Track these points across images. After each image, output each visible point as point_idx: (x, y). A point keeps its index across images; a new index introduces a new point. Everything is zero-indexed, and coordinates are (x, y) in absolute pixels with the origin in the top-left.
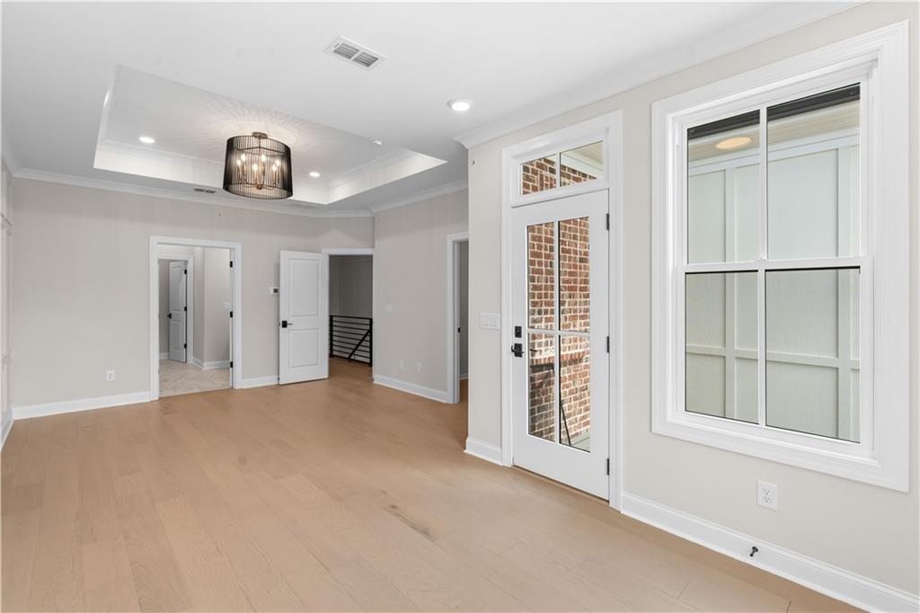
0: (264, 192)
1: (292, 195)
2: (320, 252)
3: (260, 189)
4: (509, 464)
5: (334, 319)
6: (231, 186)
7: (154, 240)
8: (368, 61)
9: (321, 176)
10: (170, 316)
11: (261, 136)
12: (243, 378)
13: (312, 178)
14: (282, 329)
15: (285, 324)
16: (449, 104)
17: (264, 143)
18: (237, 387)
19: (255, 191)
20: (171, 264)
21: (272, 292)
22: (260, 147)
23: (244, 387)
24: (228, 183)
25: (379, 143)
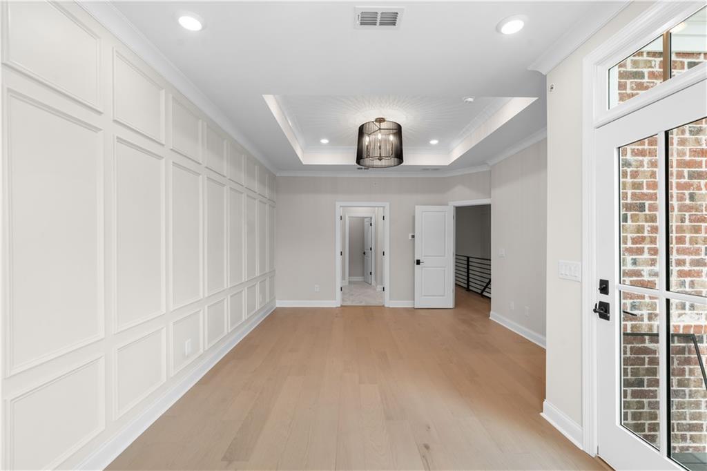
0: (384, 162)
1: (403, 161)
2: (447, 205)
3: (380, 160)
4: (593, 454)
5: (470, 259)
6: (361, 161)
7: (338, 204)
8: (391, 20)
9: (440, 141)
10: (364, 253)
11: (381, 120)
12: (390, 299)
13: (432, 146)
14: (416, 266)
15: (418, 262)
16: (498, 29)
17: (383, 125)
18: (386, 306)
19: (377, 163)
20: (366, 220)
21: (410, 238)
22: (380, 129)
23: (391, 307)
24: (360, 157)
25: (470, 99)
